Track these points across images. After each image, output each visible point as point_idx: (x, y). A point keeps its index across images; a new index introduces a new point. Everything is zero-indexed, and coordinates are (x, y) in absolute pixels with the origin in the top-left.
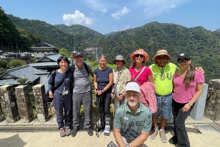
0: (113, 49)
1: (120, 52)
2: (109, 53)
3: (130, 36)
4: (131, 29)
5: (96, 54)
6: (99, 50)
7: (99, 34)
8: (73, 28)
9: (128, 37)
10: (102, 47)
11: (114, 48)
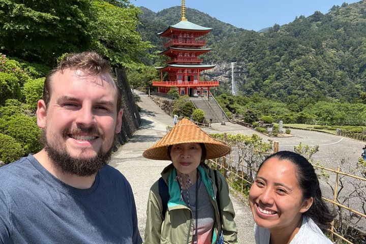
0: (292, 64)
1: (317, 76)
2: (277, 79)
3: (345, 25)
4: (344, 5)
5: (230, 82)
6: (242, 69)
7: (235, 30)
8: (168, 15)
9: (338, 27)
10: (252, 61)
11: (297, 61)
